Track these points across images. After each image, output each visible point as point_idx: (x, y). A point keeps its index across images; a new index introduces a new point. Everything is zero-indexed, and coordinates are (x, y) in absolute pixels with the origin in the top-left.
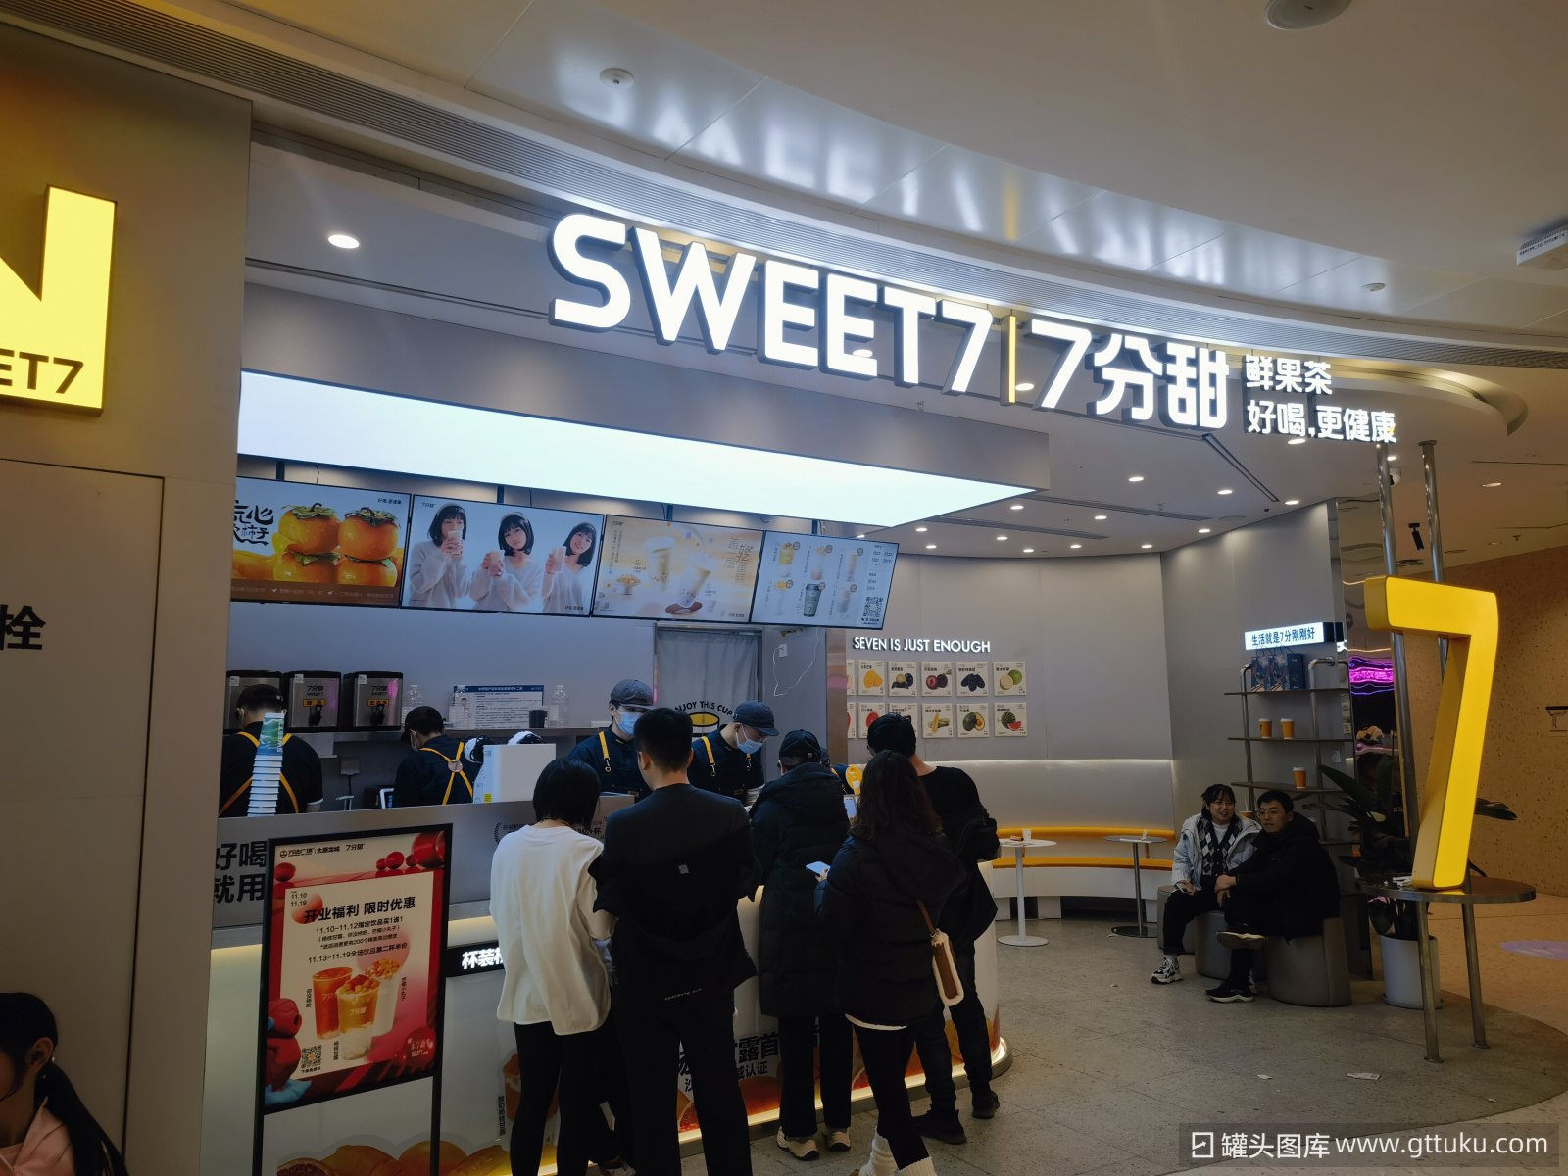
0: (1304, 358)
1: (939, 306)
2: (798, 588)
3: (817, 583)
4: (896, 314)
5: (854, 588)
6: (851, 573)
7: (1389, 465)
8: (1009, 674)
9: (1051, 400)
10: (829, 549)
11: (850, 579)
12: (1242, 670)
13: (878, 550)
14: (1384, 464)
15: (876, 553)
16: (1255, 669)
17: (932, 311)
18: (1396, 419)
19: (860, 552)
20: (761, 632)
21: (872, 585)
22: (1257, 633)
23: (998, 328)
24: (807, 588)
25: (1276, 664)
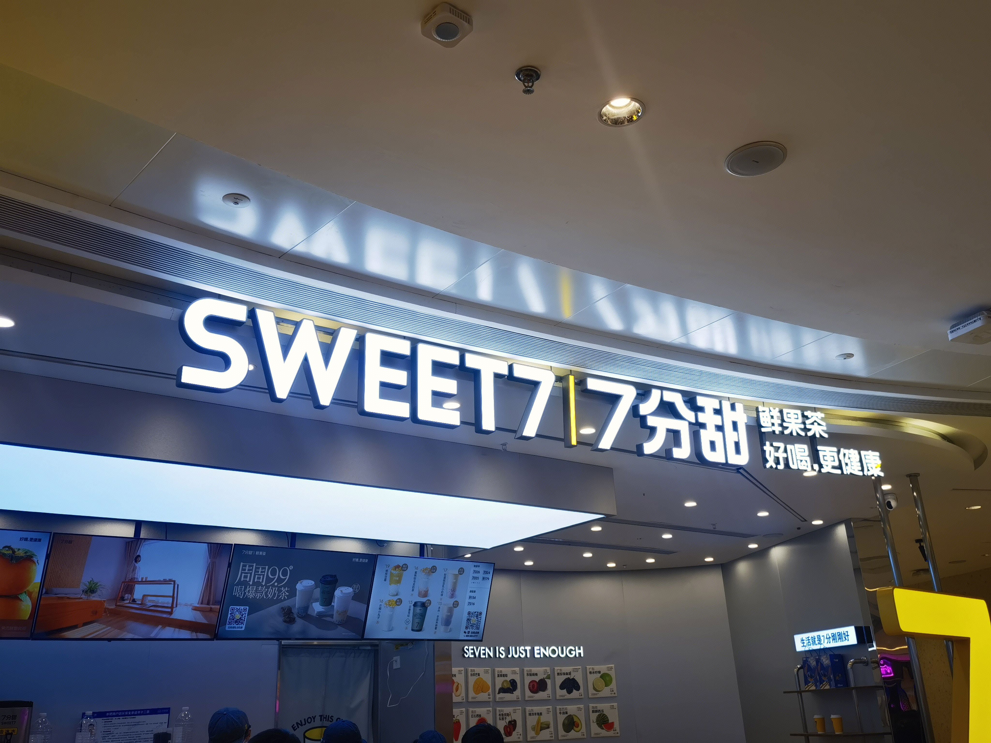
0: (803, 409)
1: (511, 367)
2: (407, 605)
3: (424, 600)
4: (475, 374)
5: (456, 604)
6: (454, 590)
7: (884, 493)
8: (601, 677)
9: (606, 443)
10: (434, 569)
11: (452, 596)
12: (796, 670)
13: (477, 569)
14: (879, 492)
15: (475, 572)
16: (806, 668)
17: (505, 372)
18: (881, 457)
19: (461, 571)
20: (377, 645)
21: (472, 601)
22: (804, 636)
23: (559, 385)
24: (415, 605)
25: (822, 664)
